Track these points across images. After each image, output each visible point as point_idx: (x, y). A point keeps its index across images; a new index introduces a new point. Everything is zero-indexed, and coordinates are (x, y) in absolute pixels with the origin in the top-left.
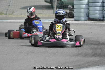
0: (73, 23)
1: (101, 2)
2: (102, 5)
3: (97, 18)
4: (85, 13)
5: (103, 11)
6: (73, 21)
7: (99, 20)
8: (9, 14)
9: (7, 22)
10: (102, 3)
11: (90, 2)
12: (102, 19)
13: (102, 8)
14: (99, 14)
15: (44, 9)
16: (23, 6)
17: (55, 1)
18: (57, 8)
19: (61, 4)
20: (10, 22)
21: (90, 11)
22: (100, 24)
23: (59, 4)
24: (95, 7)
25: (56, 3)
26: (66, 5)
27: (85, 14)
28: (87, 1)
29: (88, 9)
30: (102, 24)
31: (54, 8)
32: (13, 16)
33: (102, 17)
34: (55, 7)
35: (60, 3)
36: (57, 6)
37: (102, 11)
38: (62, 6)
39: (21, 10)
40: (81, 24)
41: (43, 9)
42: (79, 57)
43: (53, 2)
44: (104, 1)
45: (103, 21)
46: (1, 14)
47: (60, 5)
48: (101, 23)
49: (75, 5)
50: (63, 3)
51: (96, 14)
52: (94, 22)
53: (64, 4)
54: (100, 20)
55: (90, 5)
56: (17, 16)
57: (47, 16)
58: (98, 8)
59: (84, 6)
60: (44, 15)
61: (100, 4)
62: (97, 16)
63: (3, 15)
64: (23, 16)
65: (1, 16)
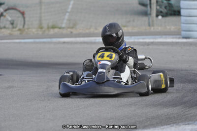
0: (177, 43)
6: (179, 38)
8: (69, 28)
9: (59, 43)
18: (157, 16)
20: (64, 43)
40: (191, 44)
46: (53, 27)
56: (81, 31)
57: (136, 30)
60: (130, 29)
63: (56, 30)
64: (92, 30)
65: (52, 32)
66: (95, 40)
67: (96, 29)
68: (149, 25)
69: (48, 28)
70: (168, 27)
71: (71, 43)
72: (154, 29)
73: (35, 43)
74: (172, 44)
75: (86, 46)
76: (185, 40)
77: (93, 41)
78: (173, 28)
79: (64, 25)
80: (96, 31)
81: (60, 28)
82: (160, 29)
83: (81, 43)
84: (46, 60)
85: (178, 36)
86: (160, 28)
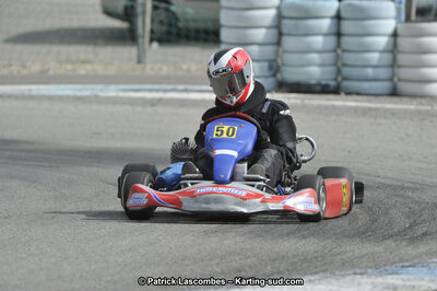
1: (332, 18)
2: (334, 30)
3: (313, 82)
4: (265, 61)
5: (339, 51)
7: (318, 88)
10: (335, 21)
11: (285, 18)
12: (332, 83)
13: (332, 40)
14: (322, 65)
15: (100, 41)
16: (15, 30)
17: (144, 13)
18: (152, 40)
19: (170, 25)
21: (284, 52)
22: (326, 107)
23: (161, 22)
24: (306, 35)
25: (148, 20)
26: (188, 30)
27: (266, 65)
28: (272, 13)
29: (278, 43)
30: (334, 107)
31: (140, 40)
33: (334, 76)
34: (143, 37)
35: (166, 21)
36: (152, 31)
37: (335, 51)
38: (174, 31)
39: (9, 47)
41: (95, 44)
42: (238, 239)
43: (136, 15)
44: (343, 14)
45: (336, 91)
47: (164, 28)
48: (329, 100)
49: (227, 27)
50: (177, 19)
51: (310, 64)
52: (301, 96)
53: (181, 24)
54: (324, 90)
55: (285, 31)
57: (112, 71)
58: (318, 41)
59: (260, 34)
60: (99, 69)
61: (326, 24)
62: (315, 72)
64: (15, 69)
66: (30, 90)
67: (24, 66)
68: (139, 62)
70: (185, 67)
72: (152, 69)
75: (15, 103)
77: (27, 93)
78: (194, 69)
80: (24, 72)
82: (165, 70)
86: (165, 68)
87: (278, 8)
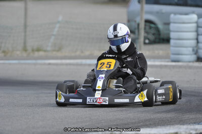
0: (166, 66)
4: (190, 47)
6: (168, 62)
8: (54, 51)
9: (45, 64)
11: (200, 27)
20: (50, 64)
27: (191, 49)
28: (195, 25)
29: (197, 39)
32: (59, 54)
40: (180, 67)
46: (38, 50)
55: (200, 33)
63: (41, 53)
64: (78, 53)
65: (36, 54)
67: (82, 52)
69: (33, 50)
70: (156, 52)
71: (57, 64)
73: (19, 64)
74: (161, 67)
76: (174, 64)
77: (80, 63)
78: (161, 53)
79: (49, 49)
80: (82, 55)
81: (45, 51)
83: (67, 64)
84: (31, 79)
85: (167, 60)
87: (197, 22)
